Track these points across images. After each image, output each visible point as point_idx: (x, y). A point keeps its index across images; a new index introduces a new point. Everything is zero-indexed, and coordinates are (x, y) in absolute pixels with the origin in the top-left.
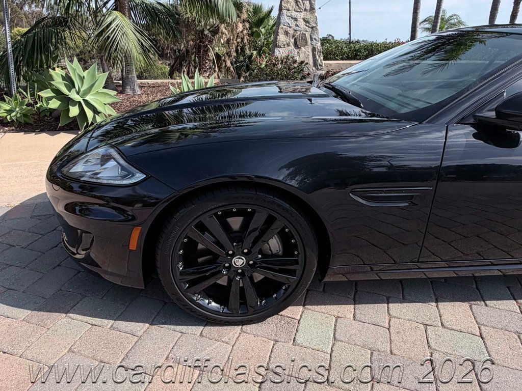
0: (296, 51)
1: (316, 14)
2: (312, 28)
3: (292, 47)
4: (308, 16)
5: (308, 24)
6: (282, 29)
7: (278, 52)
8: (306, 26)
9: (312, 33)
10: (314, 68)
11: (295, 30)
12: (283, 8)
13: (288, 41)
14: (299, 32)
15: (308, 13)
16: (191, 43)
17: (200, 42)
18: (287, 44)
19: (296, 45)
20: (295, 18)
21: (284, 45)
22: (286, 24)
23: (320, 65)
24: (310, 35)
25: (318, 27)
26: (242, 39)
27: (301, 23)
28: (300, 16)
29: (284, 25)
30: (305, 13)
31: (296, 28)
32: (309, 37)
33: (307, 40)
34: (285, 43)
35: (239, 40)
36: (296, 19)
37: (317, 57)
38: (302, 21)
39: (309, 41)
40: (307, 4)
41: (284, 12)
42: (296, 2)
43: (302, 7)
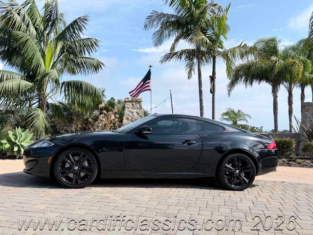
2: (141, 116)
4: (139, 111)
5: (138, 115)
12: (126, 107)
16: (80, 126)
17: (86, 126)
22: (127, 115)
26: (114, 124)
27: (136, 115)
28: (135, 111)
30: (137, 109)
31: (133, 117)
35: (112, 125)
36: (132, 113)
38: (136, 113)
40: (138, 105)
41: (126, 109)
42: (133, 104)
43: (136, 107)
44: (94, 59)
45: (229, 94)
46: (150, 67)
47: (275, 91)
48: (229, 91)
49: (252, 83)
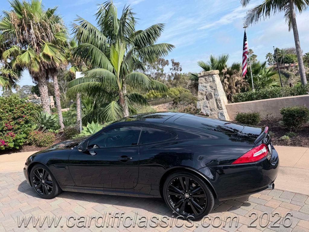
0: (207, 102)
1: (216, 83)
2: (214, 89)
3: (205, 100)
6: (200, 92)
7: (198, 103)
8: (211, 89)
10: (218, 109)
11: (206, 92)
13: (203, 97)
14: (208, 93)
18: (203, 99)
19: (207, 98)
20: (205, 86)
23: (221, 107)
24: (214, 93)
25: (218, 89)
28: (208, 85)
29: (200, 90)
30: (211, 83)
33: (212, 96)
34: (201, 99)
37: (219, 104)
38: (209, 87)
39: (213, 96)
40: (211, 78)
41: (200, 84)
42: (205, 79)
43: (209, 80)
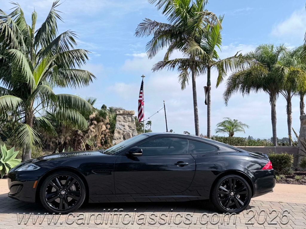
2: (133, 130)
3: (122, 139)
5: (130, 128)
6: (117, 130)
7: (114, 142)
9: (133, 133)
12: (117, 120)
13: (120, 136)
14: (126, 132)
15: (130, 123)
16: (69, 138)
17: (75, 137)
18: (119, 138)
19: (124, 138)
21: (118, 139)
22: (118, 128)
26: (105, 135)
27: (127, 128)
28: (126, 124)
29: (118, 129)
31: (124, 130)
32: (131, 135)
35: (103, 136)
36: (124, 126)
38: (127, 126)
39: (131, 137)
40: (130, 118)
41: (118, 122)
42: (124, 117)
43: (127, 120)
44: (84, 71)
45: (226, 103)
46: (143, 77)
47: (272, 100)
48: (226, 100)
49: (249, 92)
